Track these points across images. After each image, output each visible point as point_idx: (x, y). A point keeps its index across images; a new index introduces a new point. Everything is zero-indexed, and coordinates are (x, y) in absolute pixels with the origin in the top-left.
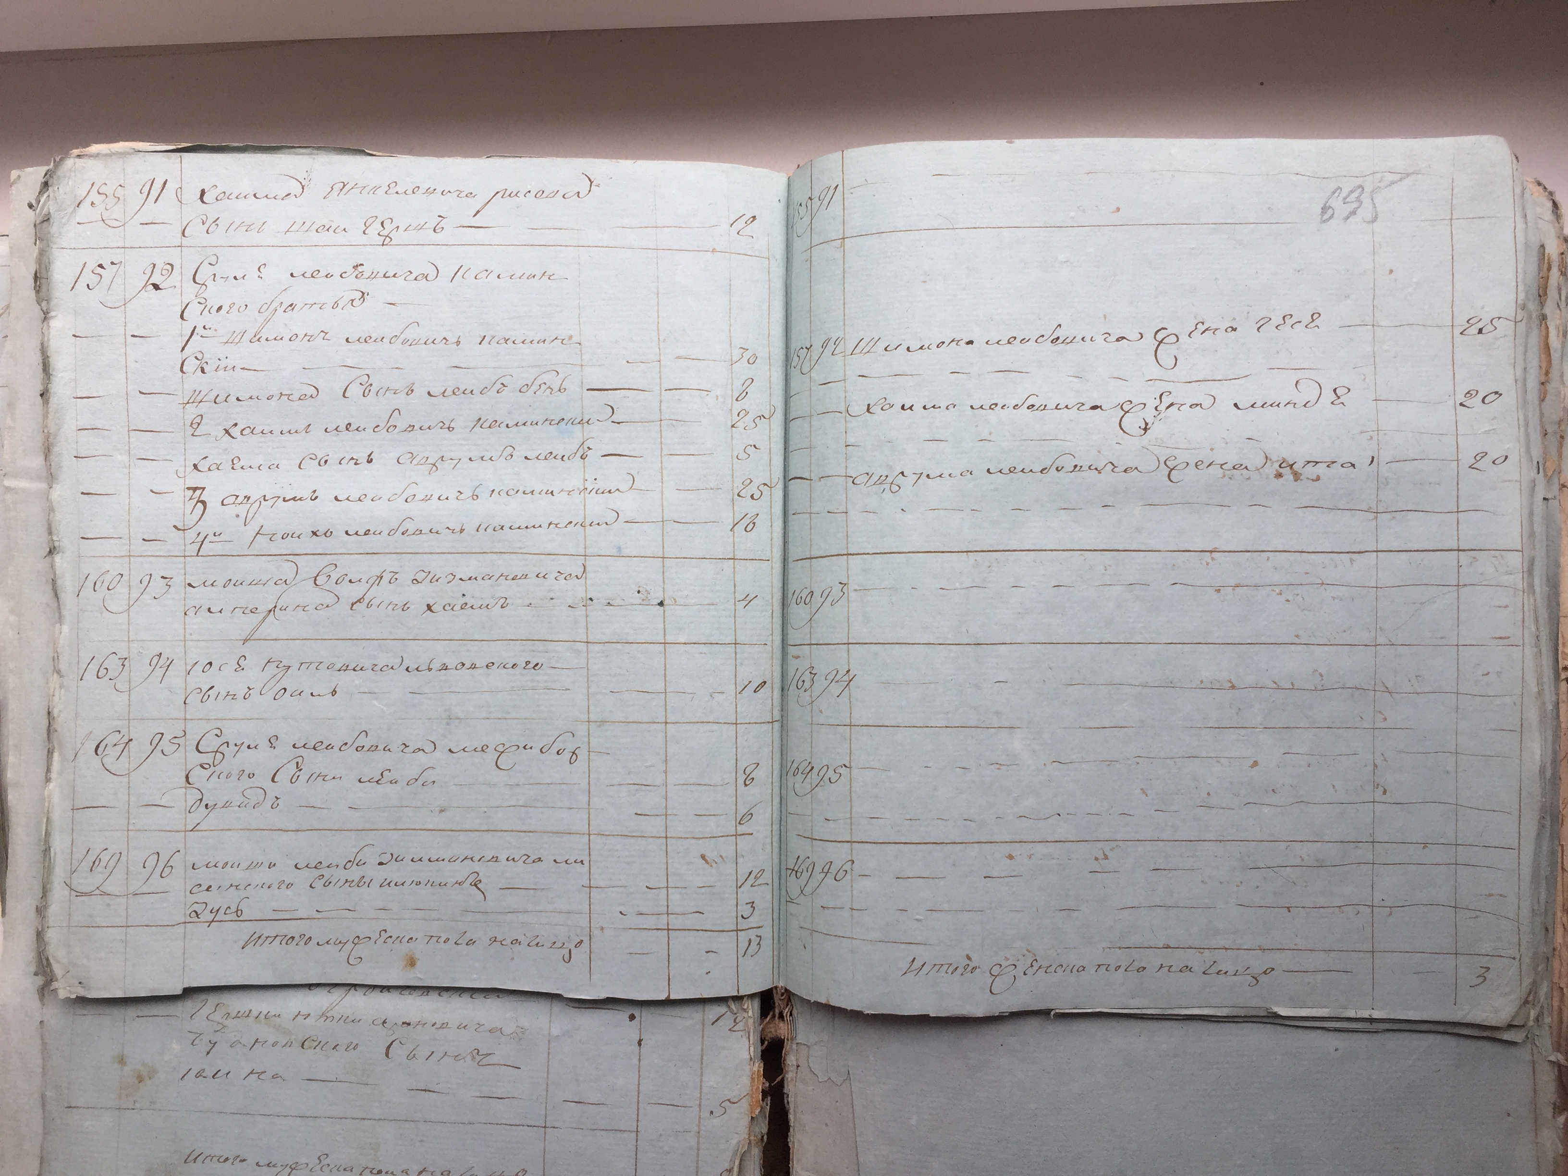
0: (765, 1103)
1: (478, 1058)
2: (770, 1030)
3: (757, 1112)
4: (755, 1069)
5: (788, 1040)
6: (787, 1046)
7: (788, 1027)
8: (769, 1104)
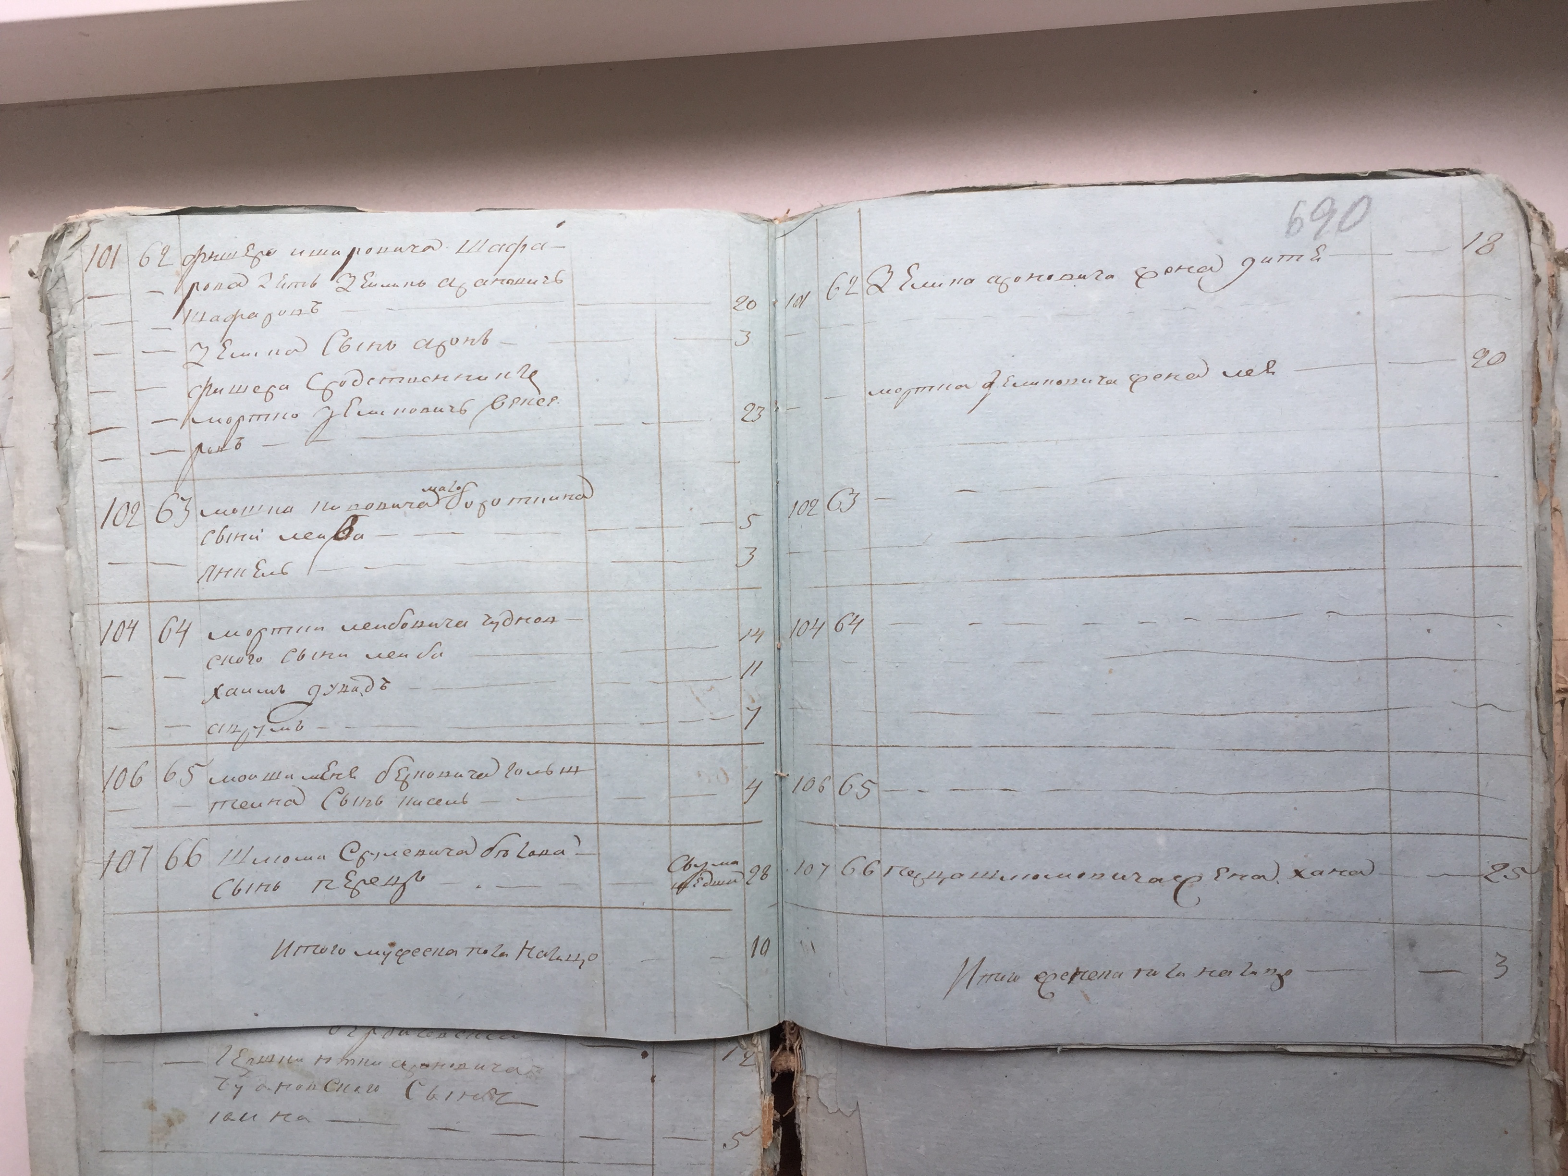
0: (777, 1134)
1: (497, 1097)
2: (778, 1063)
3: (769, 1143)
4: (766, 1102)
5: (797, 1072)
6: (797, 1078)
7: (798, 1060)
8: (781, 1135)
